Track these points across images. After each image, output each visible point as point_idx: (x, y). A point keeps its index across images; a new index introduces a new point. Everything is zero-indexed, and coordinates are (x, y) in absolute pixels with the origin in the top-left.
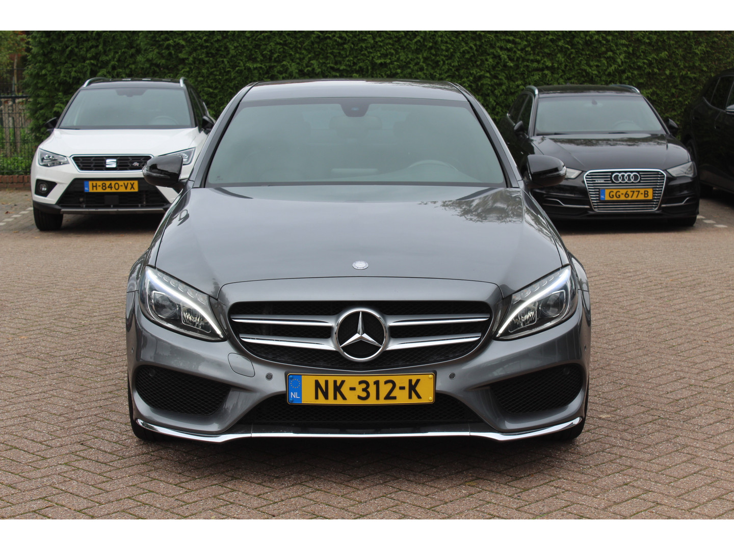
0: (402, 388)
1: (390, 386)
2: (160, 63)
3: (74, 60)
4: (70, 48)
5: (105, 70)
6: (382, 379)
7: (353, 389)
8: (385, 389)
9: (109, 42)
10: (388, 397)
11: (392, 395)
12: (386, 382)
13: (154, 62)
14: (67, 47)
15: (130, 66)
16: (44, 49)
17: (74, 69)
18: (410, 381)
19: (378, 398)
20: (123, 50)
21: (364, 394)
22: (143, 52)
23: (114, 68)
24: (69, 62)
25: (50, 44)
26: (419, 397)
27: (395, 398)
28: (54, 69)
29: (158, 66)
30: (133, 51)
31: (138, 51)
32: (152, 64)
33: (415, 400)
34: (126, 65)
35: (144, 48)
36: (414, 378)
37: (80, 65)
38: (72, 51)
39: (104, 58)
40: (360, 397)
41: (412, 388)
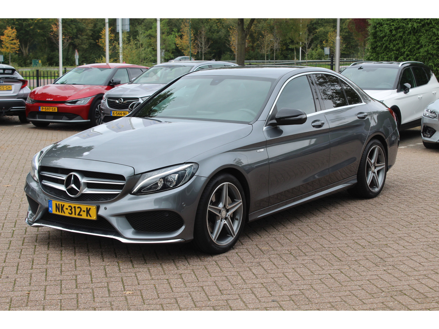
0: (84, 211)
1: (79, 209)
2: (432, 53)
3: (388, 51)
4: (385, 45)
5: (403, 57)
6: (77, 206)
7: (67, 209)
8: (78, 211)
9: (407, 41)
10: (79, 215)
11: (81, 214)
12: (78, 208)
13: (429, 52)
14: (384, 44)
15: (416, 55)
16: (373, 46)
17: (387, 56)
18: (87, 208)
19: (75, 214)
20: (413, 46)
21: (70, 212)
22: (423, 47)
23: (408, 55)
24: (385, 52)
25: (376, 43)
26: (90, 216)
27: (81, 215)
28: (377, 56)
29: (432, 54)
30: (419, 46)
31: (421, 46)
32: (428, 54)
33: (89, 218)
34: (414, 54)
35: (424, 45)
36: (89, 207)
37: (390, 54)
38: (386, 46)
39: (403, 50)
40: (69, 213)
41: (88, 211)
